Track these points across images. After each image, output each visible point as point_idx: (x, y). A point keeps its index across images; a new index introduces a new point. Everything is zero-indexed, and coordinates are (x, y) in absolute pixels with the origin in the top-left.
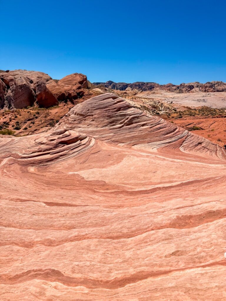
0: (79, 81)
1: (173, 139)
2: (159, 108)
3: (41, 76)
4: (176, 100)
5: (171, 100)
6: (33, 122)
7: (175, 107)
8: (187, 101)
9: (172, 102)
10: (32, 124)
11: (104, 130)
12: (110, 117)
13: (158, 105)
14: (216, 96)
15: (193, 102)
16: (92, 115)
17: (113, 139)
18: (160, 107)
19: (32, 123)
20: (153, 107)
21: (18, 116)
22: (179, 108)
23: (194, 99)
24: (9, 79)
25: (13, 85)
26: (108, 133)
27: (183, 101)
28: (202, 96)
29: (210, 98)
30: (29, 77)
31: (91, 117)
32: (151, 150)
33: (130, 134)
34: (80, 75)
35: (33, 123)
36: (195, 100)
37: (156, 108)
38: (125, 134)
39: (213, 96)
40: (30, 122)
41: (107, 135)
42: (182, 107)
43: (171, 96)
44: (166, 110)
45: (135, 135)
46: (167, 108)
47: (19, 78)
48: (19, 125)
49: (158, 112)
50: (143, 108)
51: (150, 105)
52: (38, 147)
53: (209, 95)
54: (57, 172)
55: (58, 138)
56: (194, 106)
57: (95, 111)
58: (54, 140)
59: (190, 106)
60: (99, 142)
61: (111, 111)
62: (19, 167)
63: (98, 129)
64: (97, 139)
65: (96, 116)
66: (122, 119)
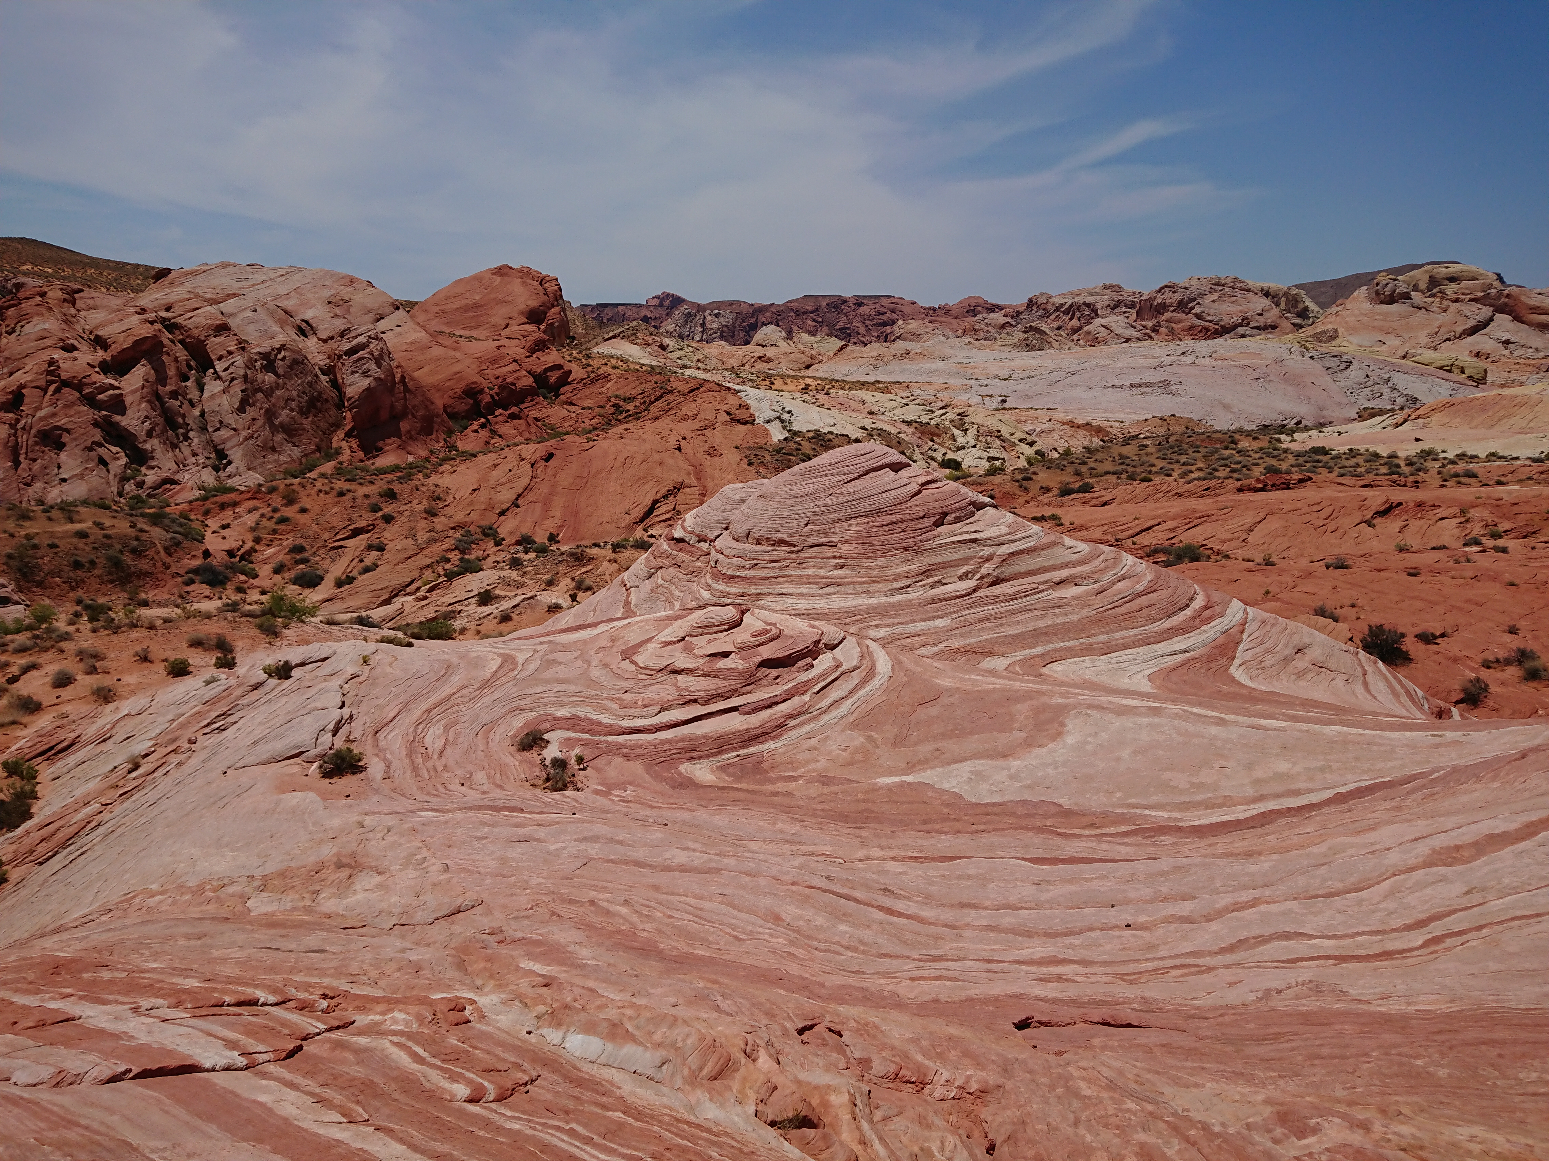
0: (522, 307)
1: (1194, 639)
3: (346, 292)
5: (997, 388)
6: (375, 542)
7: (1027, 427)
8: (1079, 393)
9: (1004, 402)
10: (374, 554)
11: (901, 607)
14: (1225, 363)
15: (1113, 396)
16: (833, 546)
17: (956, 643)
18: (956, 432)
19: (371, 547)
20: (922, 433)
21: (292, 513)
22: (1051, 431)
23: (1117, 383)
24: (204, 322)
25: (230, 353)
26: (925, 616)
27: (1062, 395)
28: (1154, 362)
29: (1192, 370)
30: (288, 304)
31: (829, 552)
32: (1127, 684)
33: (1019, 623)
34: (526, 273)
35: (381, 549)
36: (1122, 387)
37: (938, 436)
38: (1000, 621)
39: (1207, 361)
40: (362, 540)
41: (920, 626)
42: (1063, 423)
43: (994, 369)
44: (988, 446)
45: (1041, 624)
47: (249, 313)
48: (305, 561)
49: (951, 455)
51: (909, 423)
52: (666, 689)
53: (1189, 360)
54: (825, 780)
55: (742, 648)
56: (1120, 416)
57: (839, 528)
58: (726, 654)
59: (1098, 418)
60: (904, 658)
61: (912, 525)
62: (637, 768)
63: (874, 601)
64: (885, 643)
65: (849, 548)
66: (966, 560)
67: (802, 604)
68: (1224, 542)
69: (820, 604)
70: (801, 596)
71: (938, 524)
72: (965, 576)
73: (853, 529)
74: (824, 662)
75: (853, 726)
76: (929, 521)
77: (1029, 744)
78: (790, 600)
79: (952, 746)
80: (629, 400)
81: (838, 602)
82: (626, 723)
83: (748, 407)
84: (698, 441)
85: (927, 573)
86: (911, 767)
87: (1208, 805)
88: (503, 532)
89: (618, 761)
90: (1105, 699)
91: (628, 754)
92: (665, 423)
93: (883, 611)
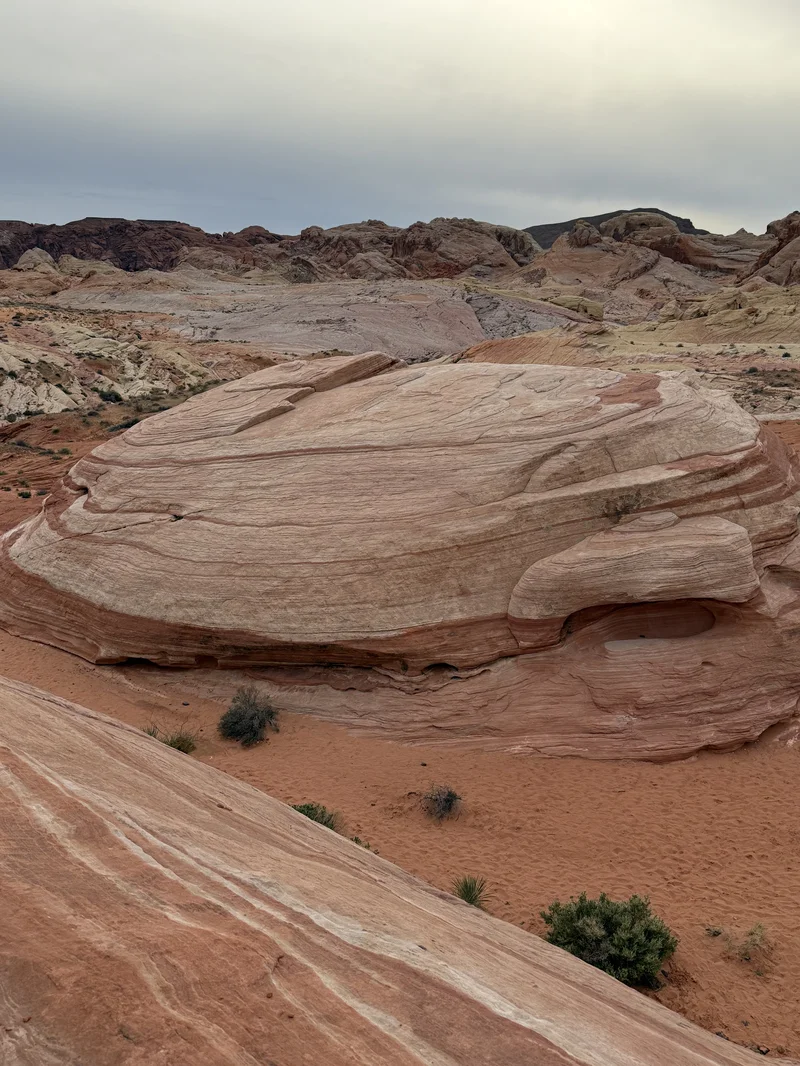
2: (124, 369)
4: (237, 319)
5: (215, 321)
8: (276, 327)
9: (214, 333)
13: (122, 356)
14: (396, 303)
15: (299, 331)
20: (92, 365)
23: (307, 319)
27: (260, 329)
28: (344, 301)
29: (369, 309)
36: (309, 323)
37: (107, 367)
39: (384, 301)
44: (157, 378)
46: (164, 367)
50: (35, 376)
53: (372, 299)
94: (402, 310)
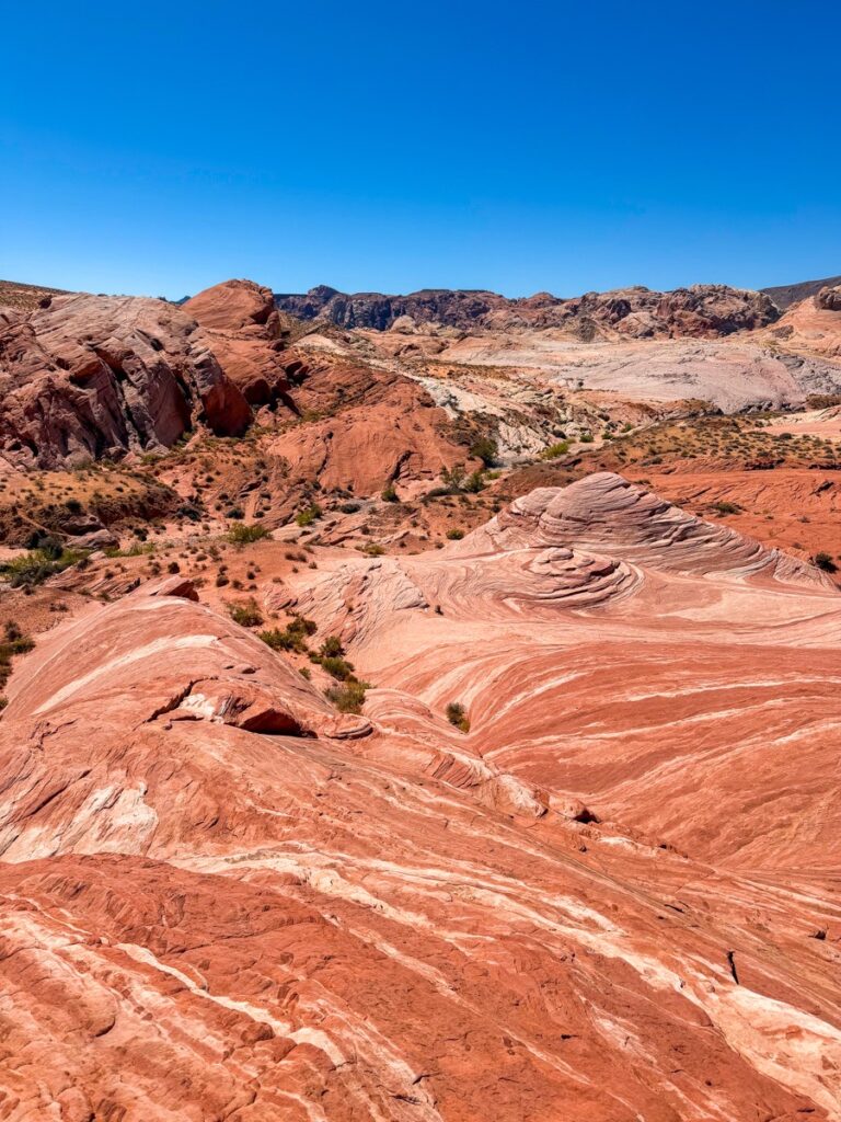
0: (251, 312)
1: (760, 564)
2: (558, 414)
4: (592, 372)
5: (575, 373)
6: (264, 493)
7: (602, 406)
8: (630, 379)
9: (581, 384)
10: (266, 499)
11: (640, 550)
12: (643, 526)
13: (552, 404)
14: (724, 361)
15: (653, 383)
16: (604, 522)
17: (666, 565)
18: (560, 411)
19: (263, 496)
20: (539, 412)
21: (212, 475)
22: (616, 409)
23: (656, 373)
24: (115, 348)
25: (139, 370)
26: (651, 554)
27: (620, 381)
28: (679, 359)
29: (703, 366)
30: (141, 328)
31: (603, 525)
32: (736, 581)
33: (691, 557)
34: (249, 286)
36: (658, 377)
37: (549, 414)
38: (683, 556)
39: (712, 360)
40: (256, 493)
41: (651, 558)
42: (625, 404)
43: (570, 357)
44: (580, 421)
46: (580, 412)
48: (231, 503)
49: (557, 428)
51: (530, 405)
52: (553, 582)
53: (701, 357)
54: (634, 615)
55: (581, 567)
56: (659, 398)
57: (606, 514)
58: (574, 569)
59: (646, 399)
60: (647, 570)
61: (640, 515)
62: (554, 612)
63: (628, 547)
64: (637, 564)
65: (613, 524)
66: (666, 531)
67: (594, 547)
68: (743, 502)
69: (603, 547)
70: (593, 544)
71: (651, 515)
72: (666, 537)
73: (613, 515)
74: (617, 573)
75: (637, 596)
76: (648, 513)
77: (710, 603)
78: (587, 546)
79: (683, 604)
80: (348, 386)
81: (611, 547)
82: (541, 595)
83: (429, 395)
84: (406, 421)
85: (648, 536)
86: (668, 611)
87: (776, 621)
88: (323, 483)
89: (543, 609)
90: (734, 587)
91: (547, 606)
92: (382, 406)
93: (633, 552)
94: (730, 367)
